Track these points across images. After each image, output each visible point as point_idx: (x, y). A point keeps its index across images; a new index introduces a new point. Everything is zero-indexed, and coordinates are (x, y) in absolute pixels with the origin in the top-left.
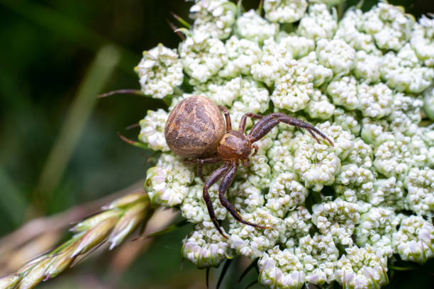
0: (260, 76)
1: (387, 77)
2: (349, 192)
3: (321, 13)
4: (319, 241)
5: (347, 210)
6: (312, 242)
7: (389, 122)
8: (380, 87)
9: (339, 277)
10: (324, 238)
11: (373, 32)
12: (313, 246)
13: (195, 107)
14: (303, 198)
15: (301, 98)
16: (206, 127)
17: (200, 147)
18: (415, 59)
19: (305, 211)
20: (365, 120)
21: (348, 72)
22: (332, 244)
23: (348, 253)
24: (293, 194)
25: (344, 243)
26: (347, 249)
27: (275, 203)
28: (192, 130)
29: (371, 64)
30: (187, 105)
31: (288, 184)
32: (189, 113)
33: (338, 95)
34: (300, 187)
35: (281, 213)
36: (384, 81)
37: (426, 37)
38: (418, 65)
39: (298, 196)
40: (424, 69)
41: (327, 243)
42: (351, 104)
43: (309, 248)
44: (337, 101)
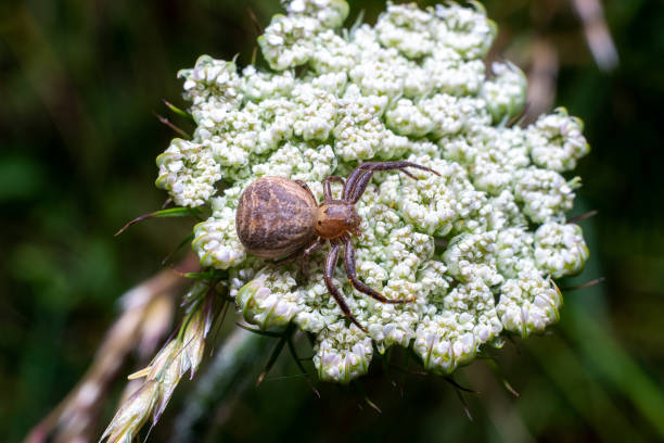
0: (312, 131)
1: (439, 85)
2: (472, 224)
3: (329, 41)
4: (468, 292)
5: (483, 243)
6: (461, 296)
7: (465, 135)
8: (440, 99)
9: (510, 321)
10: (473, 285)
11: (394, 43)
12: (464, 300)
13: (271, 191)
14: (431, 248)
15: (373, 138)
16: (298, 208)
17: (300, 235)
18: (457, 56)
19: (438, 264)
20: (444, 141)
21: (401, 94)
22: (486, 288)
23: (505, 290)
24: (420, 248)
25: (495, 282)
26: (502, 288)
27: (403, 268)
28: (283, 219)
29: (416, 77)
30: (258, 193)
31: (407, 240)
32: (266, 200)
33: (406, 123)
34: (425, 237)
35: (412, 277)
36: (439, 91)
37: (449, 29)
38: (461, 63)
39: (425, 249)
40: (470, 64)
41: (478, 289)
42: (423, 128)
43: (461, 305)
44: (408, 129)
